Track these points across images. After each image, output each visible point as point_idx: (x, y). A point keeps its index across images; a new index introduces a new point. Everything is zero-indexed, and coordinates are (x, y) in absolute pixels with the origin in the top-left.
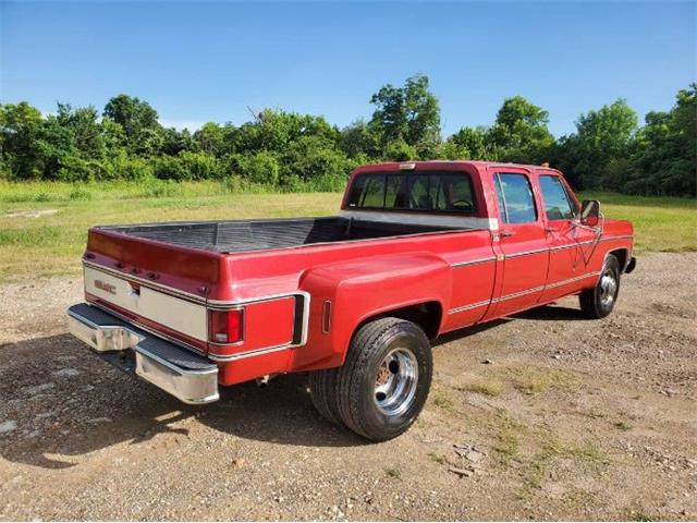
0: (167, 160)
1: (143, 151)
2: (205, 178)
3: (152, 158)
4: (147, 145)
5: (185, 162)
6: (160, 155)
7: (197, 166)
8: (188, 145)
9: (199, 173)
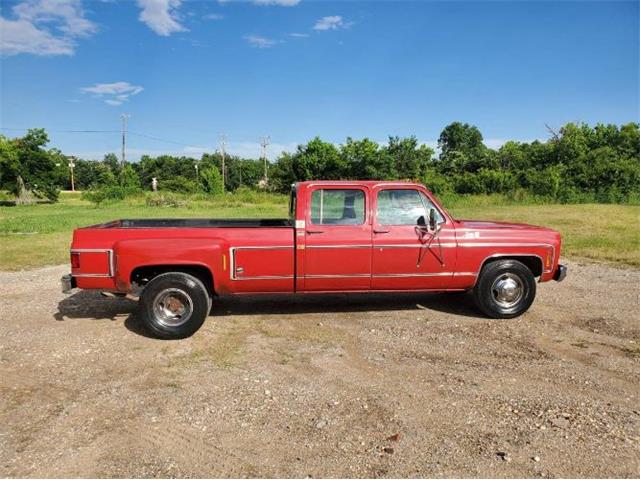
0: (468, 177)
1: (449, 170)
2: (499, 191)
3: (456, 176)
4: (453, 165)
5: (482, 178)
6: (462, 173)
7: (491, 181)
8: (488, 162)
9: (492, 187)
